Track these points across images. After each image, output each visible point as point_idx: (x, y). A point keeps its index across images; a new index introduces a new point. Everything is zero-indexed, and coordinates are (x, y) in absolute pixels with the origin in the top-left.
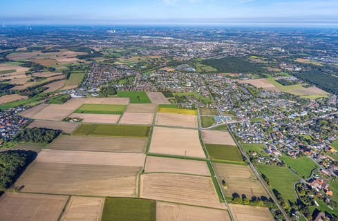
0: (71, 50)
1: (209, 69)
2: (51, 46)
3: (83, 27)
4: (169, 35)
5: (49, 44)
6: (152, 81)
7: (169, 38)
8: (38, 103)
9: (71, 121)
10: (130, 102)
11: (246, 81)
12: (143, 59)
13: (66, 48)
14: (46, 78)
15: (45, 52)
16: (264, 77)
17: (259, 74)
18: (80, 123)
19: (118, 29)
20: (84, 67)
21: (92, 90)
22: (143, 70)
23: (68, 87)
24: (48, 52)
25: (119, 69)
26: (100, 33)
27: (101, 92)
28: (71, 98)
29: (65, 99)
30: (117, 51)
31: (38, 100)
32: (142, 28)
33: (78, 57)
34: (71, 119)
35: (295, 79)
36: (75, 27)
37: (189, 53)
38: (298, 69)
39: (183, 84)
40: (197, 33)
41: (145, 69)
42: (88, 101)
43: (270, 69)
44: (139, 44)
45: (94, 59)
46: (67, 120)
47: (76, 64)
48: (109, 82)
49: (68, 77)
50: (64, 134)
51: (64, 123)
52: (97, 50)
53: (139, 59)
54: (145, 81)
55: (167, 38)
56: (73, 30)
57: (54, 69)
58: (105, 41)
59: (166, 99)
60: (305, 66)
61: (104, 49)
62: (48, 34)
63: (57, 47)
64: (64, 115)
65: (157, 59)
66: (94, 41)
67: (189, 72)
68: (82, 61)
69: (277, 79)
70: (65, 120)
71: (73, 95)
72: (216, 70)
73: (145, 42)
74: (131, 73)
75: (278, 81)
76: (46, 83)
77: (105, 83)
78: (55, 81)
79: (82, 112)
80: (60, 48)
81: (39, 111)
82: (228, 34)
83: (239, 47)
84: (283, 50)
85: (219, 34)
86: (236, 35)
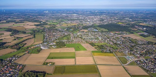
0: (30, 22)
1: (104, 30)
2: (18, 20)
3: (31, 10)
4: (74, 13)
5: (17, 19)
6: (80, 37)
7: (75, 15)
8: (24, 53)
9: (48, 64)
11: (125, 35)
12: (69, 25)
13: (27, 20)
14: (22, 38)
15: (17, 23)
16: (133, 33)
17: (129, 32)
18: (54, 66)
19: (49, 10)
20: (41, 31)
21: (51, 44)
22: (72, 31)
24: (18, 23)
25: (60, 31)
26: (41, 13)
27: (57, 45)
28: (42, 49)
29: (39, 51)
30: (54, 21)
31: (23, 52)
32: (60, 10)
33: (35, 25)
34: (47, 63)
35: (147, 34)
36: (27, 10)
37: (89, 22)
38: (145, 29)
39: (97, 39)
40: (86, 12)
41: (73, 31)
42: (53, 51)
43: (133, 29)
44: (62, 18)
45: (45, 26)
46: (45, 64)
47: (35, 29)
48: (58, 39)
49: (35, 37)
50: (48, 74)
51: (45, 66)
52: (43, 21)
53: (67, 26)
54: (76, 37)
55: (74, 15)
56: (26, 11)
57: (25, 33)
58: (45, 17)
59: (94, 47)
60: (147, 27)
61: (47, 21)
62: (14, 13)
63: (22, 20)
64: (43, 61)
65: (76, 25)
66: (39, 17)
67: (95, 32)
68: (38, 27)
69: (139, 34)
70: (44, 64)
71: (42, 47)
72: (107, 30)
73: (65, 17)
74: (67, 33)
75: (141, 35)
76: (24, 41)
77: (56, 40)
78: (28, 39)
79: (52, 58)
80: (24, 21)
81: (26, 59)
82: (101, 13)
83: (110, 18)
84: (131, 20)
85: (97, 12)
86: (105, 13)
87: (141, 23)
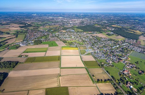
0: (16, 24)
1: (80, 30)
2: (5, 22)
3: (20, 13)
4: (61, 16)
5: (4, 21)
6: (57, 37)
7: (61, 18)
8: (4, 49)
9: (23, 57)
10: (49, 46)
11: (95, 35)
12: (51, 27)
13: (13, 23)
14: (5, 38)
15: (3, 25)
16: (101, 33)
17: (99, 32)
18: (27, 57)
19: (37, 13)
20: (24, 32)
21: (30, 42)
22: (52, 32)
23: (18, 41)
24: (4, 25)
25: (41, 32)
26: (29, 16)
27: (35, 43)
28: (20, 46)
29: (17, 47)
30: (39, 24)
31: (4, 48)
32: (48, 13)
33: (20, 27)
34: (22, 56)
35: (113, 33)
36: (16, 13)
37: (70, 24)
38: (113, 29)
39: (71, 37)
40: (72, 15)
41: (53, 32)
42: (29, 47)
43: (103, 30)
44: (48, 20)
45: (28, 28)
46: (20, 56)
47: (19, 30)
48: (38, 38)
49: (17, 37)
50: (20, 63)
51: (19, 58)
52: (29, 23)
53: (50, 27)
54: (54, 36)
55: (60, 18)
56: (15, 14)
57: (9, 33)
58: (32, 19)
59: (65, 44)
60: (115, 28)
61: (32, 23)
62: (2, 16)
63: (8, 23)
64: (18, 54)
65: (58, 27)
66: (26, 19)
67: (72, 32)
68: (22, 29)
69: (106, 33)
70: (19, 56)
71: (21, 45)
72: (83, 31)
73: (51, 20)
74: (47, 33)
75: (107, 34)
76: (6, 40)
77: (36, 39)
78: (10, 39)
79: (27, 52)
80: (10, 23)
81: (5, 53)
82: (85, 16)
83: (90, 21)
84: (107, 22)
85: (82, 16)
86: (88, 16)
87: (113, 24)
